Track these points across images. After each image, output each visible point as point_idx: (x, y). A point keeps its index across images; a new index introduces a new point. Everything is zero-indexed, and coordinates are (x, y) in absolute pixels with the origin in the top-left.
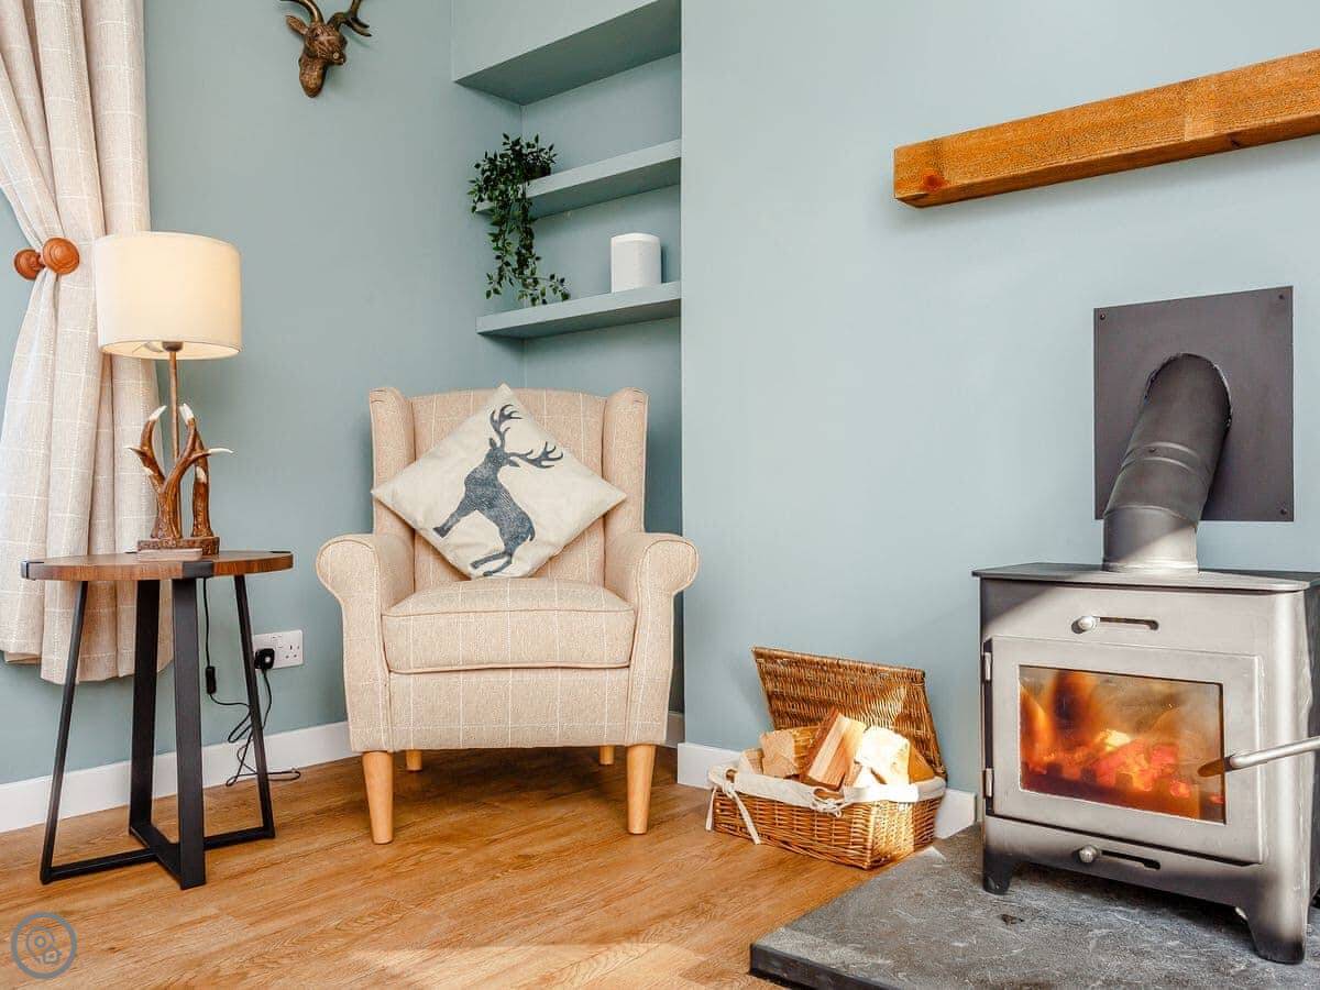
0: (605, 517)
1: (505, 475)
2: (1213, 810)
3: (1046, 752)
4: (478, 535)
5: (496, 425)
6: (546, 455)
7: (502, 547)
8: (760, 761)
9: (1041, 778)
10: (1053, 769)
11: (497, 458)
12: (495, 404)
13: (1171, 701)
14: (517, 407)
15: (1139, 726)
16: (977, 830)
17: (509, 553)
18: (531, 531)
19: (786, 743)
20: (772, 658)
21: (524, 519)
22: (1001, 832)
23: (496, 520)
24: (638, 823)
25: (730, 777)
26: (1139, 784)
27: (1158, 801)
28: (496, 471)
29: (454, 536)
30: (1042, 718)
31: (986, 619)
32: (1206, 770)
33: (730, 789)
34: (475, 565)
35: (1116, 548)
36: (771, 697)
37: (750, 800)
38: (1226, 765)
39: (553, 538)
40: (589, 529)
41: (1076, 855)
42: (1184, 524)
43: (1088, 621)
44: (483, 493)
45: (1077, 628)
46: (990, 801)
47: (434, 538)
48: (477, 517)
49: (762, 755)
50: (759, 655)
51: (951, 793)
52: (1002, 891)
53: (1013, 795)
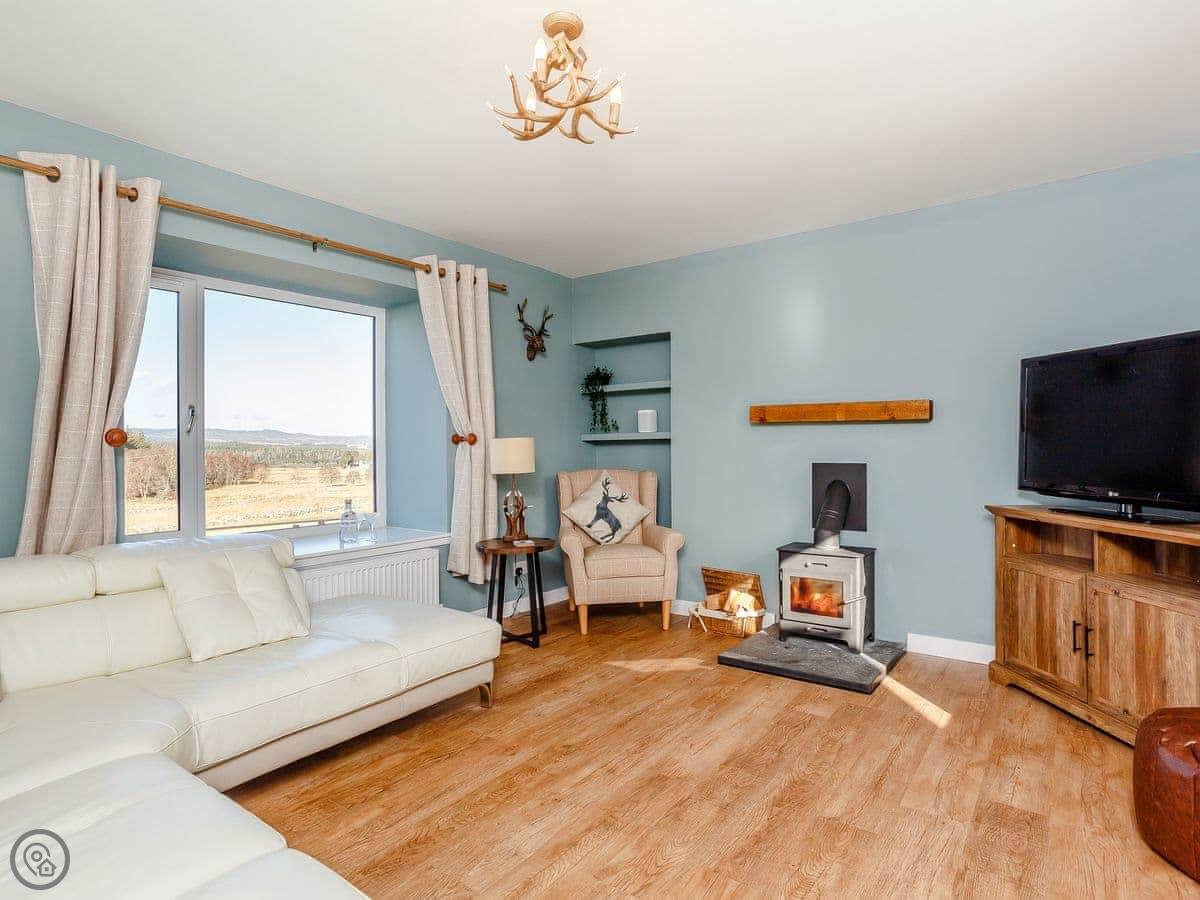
0: (642, 521)
1: (610, 505)
2: (840, 615)
3: (797, 601)
4: (602, 528)
5: (605, 487)
6: (623, 498)
7: (611, 532)
8: (706, 605)
9: (796, 608)
10: (799, 605)
11: (606, 499)
12: (603, 479)
13: (830, 586)
14: (610, 479)
15: (823, 592)
16: (777, 625)
17: (613, 534)
18: (620, 526)
19: (715, 599)
20: (708, 571)
21: (617, 522)
22: (784, 624)
23: (609, 522)
24: (666, 627)
25: (697, 610)
26: (823, 609)
27: (827, 614)
28: (606, 503)
29: (594, 528)
30: (796, 590)
31: (780, 561)
32: (839, 605)
33: (697, 614)
34: (602, 538)
35: (818, 539)
36: (706, 583)
37: (703, 618)
38: (843, 604)
39: (627, 527)
40: (637, 525)
41: (805, 630)
42: (836, 532)
43: (809, 564)
44: (603, 513)
45: (806, 566)
46: (781, 616)
47: (585, 528)
48: (601, 521)
49: (706, 603)
50: (703, 569)
51: (767, 614)
52: (785, 640)
53: (788, 613)
